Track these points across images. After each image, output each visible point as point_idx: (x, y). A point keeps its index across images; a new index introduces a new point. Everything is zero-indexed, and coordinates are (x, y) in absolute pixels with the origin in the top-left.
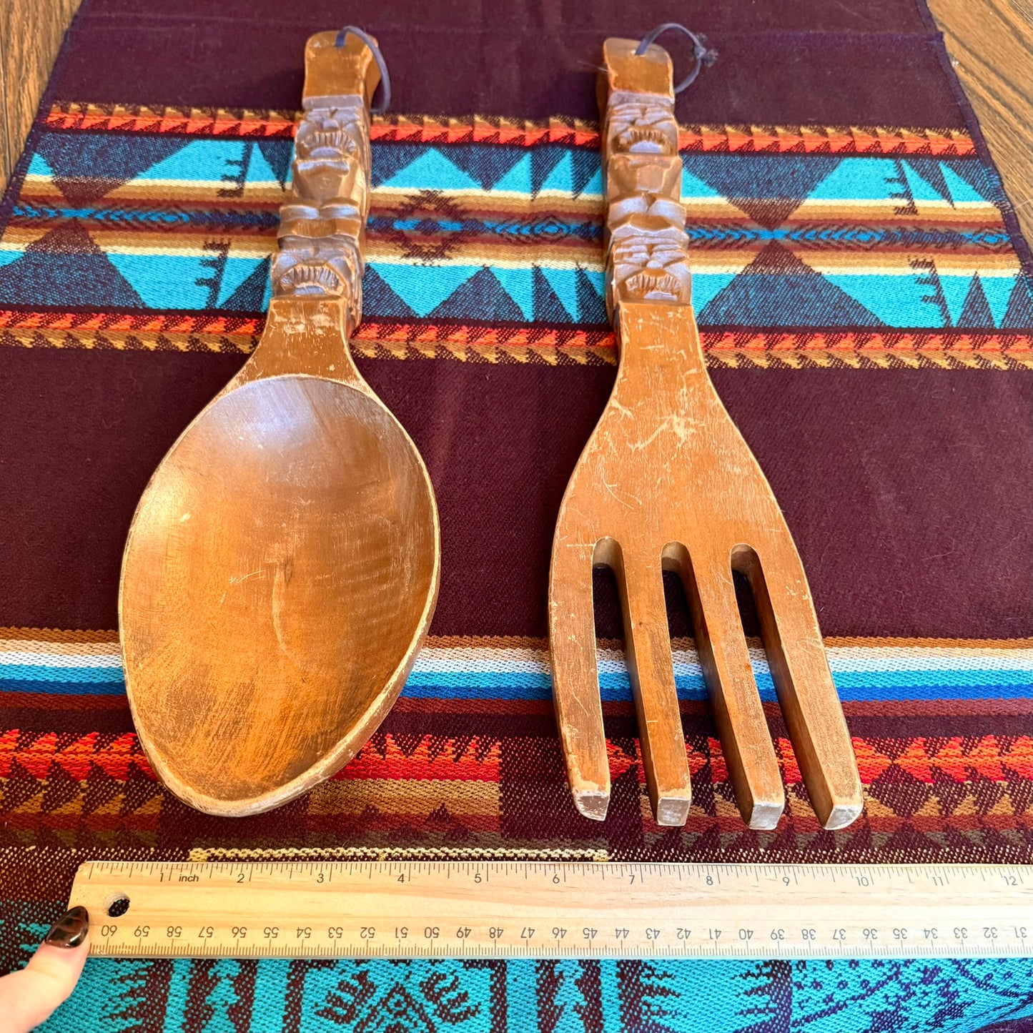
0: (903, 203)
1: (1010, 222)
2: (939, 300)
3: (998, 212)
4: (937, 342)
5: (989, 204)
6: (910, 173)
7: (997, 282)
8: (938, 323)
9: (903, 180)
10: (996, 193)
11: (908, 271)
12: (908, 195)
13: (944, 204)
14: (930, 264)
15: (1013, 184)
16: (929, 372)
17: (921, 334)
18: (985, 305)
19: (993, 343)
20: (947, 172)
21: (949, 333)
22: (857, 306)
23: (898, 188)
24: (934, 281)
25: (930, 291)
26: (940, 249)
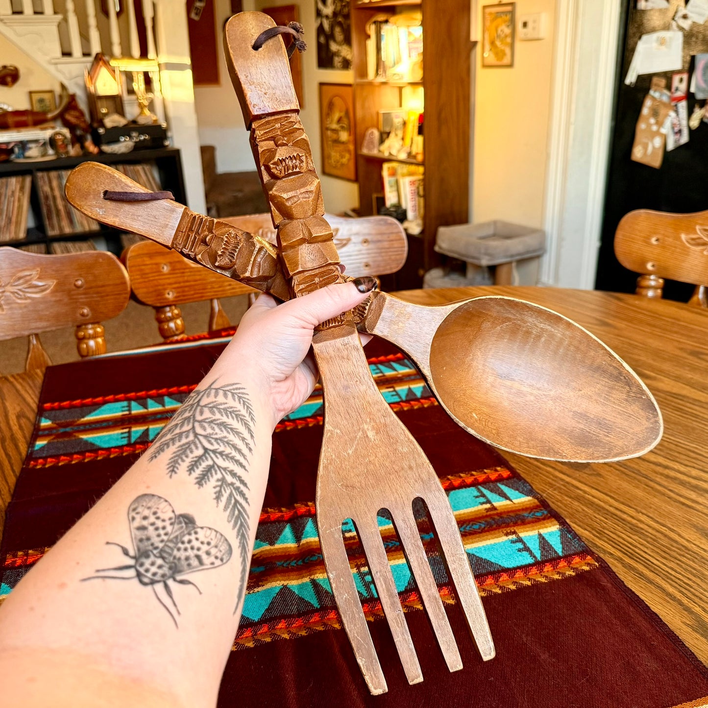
0: (488, 506)
1: (543, 504)
2: (527, 549)
3: (536, 501)
4: (534, 570)
5: (530, 498)
6: (486, 492)
7: (551, 534)
8: (530, 560)
9: (483, 496)
10: (530, 492)
11: (505, 538)
12: (488, 502)
13: (508, 502)
14: (514, 533)
15: (537, 486)
16: (536, 586)
17: (525, 568)
18: (550, 547)
19: (562, 564)
20: (503, 487)
21: (539, 565)
22: (487, 562)
23: (482, 500)
24: (520, 540)
25: (520, 546)
26: (516, 524)
